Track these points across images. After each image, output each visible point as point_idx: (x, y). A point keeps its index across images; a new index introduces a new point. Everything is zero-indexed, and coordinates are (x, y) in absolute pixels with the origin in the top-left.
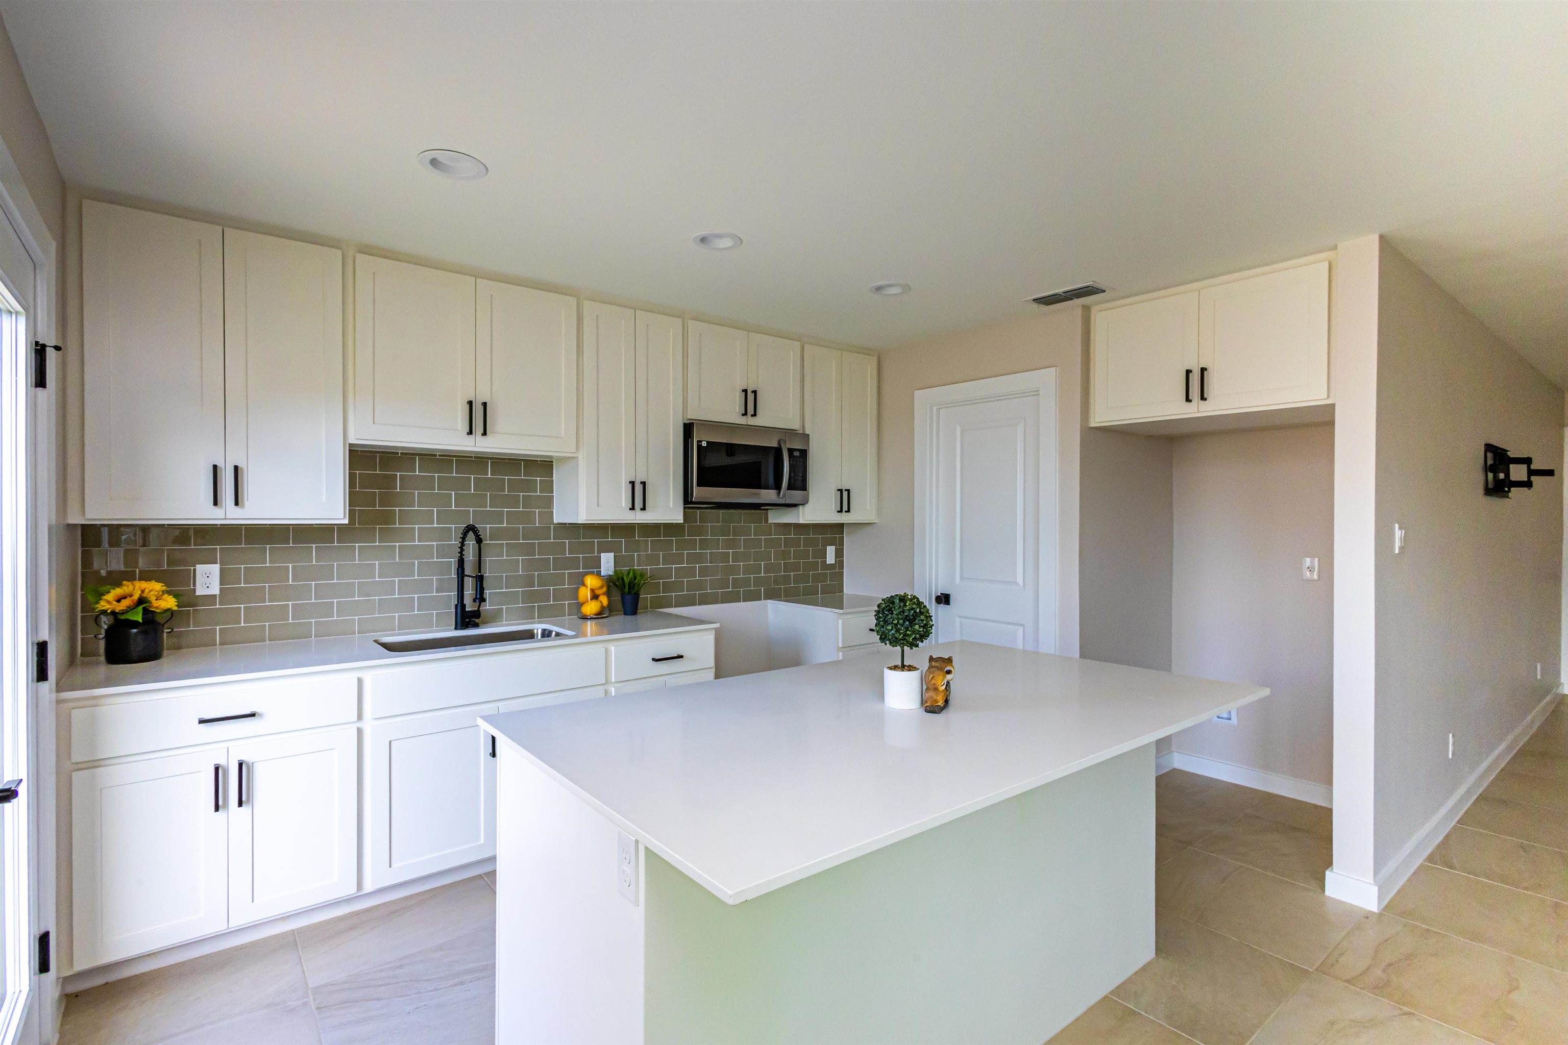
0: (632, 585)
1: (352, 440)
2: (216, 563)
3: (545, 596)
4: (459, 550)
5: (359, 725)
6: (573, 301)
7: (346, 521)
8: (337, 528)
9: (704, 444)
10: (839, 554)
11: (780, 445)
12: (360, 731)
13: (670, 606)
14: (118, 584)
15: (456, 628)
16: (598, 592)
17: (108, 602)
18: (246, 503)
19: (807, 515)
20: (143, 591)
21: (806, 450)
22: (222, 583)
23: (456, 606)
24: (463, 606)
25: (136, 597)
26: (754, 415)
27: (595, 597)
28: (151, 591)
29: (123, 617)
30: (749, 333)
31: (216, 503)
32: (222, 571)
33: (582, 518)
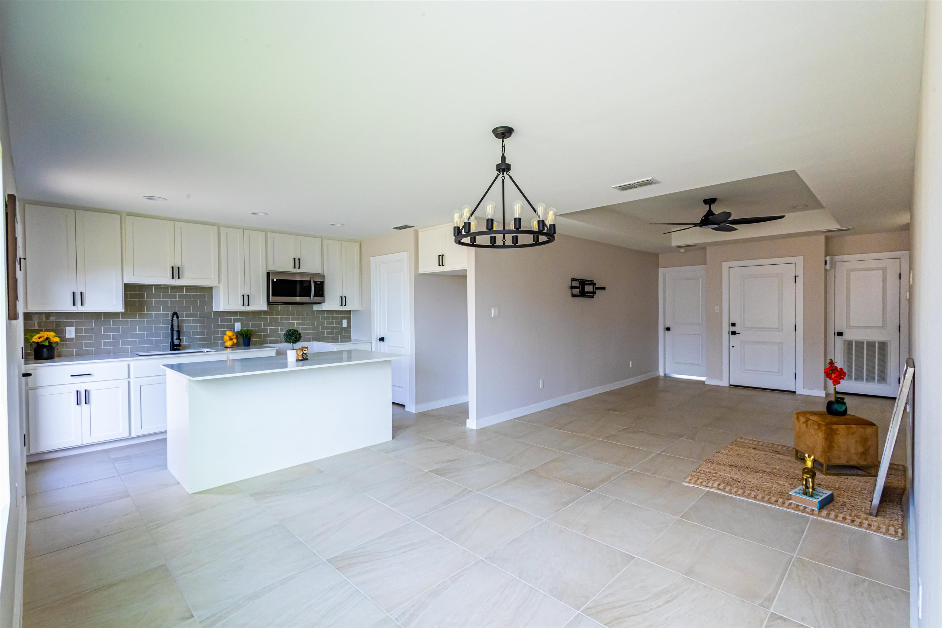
0: (246, 335)
1: (126, 281)
2: (73, 326)
3: (210, 339)
4: (171, 321)
5: (128, 380)
6: (216, 228)
7: (124, 311)
8: (121, 314)
9: (275, 280)
10: (349, 323)
11: (310, 279)
12: (129, 382)
13: (267, 343)
14: (39, 333)
15: (170, 351)
16: (232, 337)
17: (35, 339)
18: (85, 305)
19: (325, 307)
20: (48, 335)
21: (323, 282)
22: (76, 333)
23: (170, 342)
24: (173, 342)
25: (45, 337)
26: (299, 268)
27: (231, 339)
28: (50, 335)
29: (41, 344)
30: (297, 236)
31: (74, 305)
32: (76, 329)
33: (222, 309)
